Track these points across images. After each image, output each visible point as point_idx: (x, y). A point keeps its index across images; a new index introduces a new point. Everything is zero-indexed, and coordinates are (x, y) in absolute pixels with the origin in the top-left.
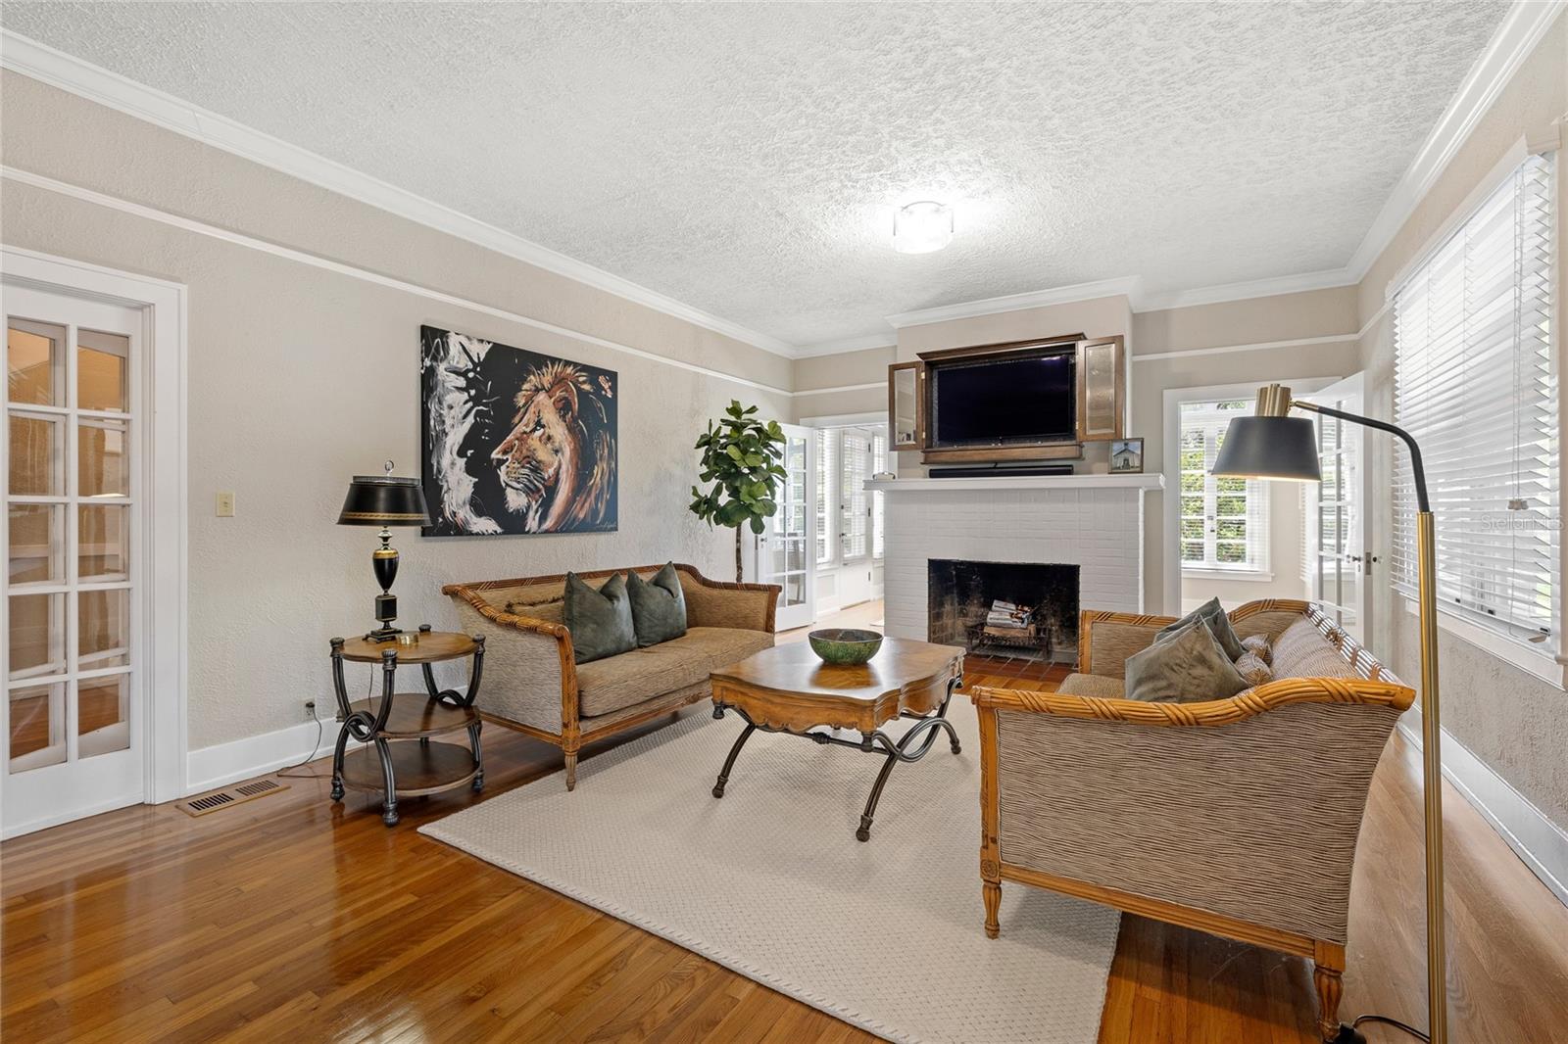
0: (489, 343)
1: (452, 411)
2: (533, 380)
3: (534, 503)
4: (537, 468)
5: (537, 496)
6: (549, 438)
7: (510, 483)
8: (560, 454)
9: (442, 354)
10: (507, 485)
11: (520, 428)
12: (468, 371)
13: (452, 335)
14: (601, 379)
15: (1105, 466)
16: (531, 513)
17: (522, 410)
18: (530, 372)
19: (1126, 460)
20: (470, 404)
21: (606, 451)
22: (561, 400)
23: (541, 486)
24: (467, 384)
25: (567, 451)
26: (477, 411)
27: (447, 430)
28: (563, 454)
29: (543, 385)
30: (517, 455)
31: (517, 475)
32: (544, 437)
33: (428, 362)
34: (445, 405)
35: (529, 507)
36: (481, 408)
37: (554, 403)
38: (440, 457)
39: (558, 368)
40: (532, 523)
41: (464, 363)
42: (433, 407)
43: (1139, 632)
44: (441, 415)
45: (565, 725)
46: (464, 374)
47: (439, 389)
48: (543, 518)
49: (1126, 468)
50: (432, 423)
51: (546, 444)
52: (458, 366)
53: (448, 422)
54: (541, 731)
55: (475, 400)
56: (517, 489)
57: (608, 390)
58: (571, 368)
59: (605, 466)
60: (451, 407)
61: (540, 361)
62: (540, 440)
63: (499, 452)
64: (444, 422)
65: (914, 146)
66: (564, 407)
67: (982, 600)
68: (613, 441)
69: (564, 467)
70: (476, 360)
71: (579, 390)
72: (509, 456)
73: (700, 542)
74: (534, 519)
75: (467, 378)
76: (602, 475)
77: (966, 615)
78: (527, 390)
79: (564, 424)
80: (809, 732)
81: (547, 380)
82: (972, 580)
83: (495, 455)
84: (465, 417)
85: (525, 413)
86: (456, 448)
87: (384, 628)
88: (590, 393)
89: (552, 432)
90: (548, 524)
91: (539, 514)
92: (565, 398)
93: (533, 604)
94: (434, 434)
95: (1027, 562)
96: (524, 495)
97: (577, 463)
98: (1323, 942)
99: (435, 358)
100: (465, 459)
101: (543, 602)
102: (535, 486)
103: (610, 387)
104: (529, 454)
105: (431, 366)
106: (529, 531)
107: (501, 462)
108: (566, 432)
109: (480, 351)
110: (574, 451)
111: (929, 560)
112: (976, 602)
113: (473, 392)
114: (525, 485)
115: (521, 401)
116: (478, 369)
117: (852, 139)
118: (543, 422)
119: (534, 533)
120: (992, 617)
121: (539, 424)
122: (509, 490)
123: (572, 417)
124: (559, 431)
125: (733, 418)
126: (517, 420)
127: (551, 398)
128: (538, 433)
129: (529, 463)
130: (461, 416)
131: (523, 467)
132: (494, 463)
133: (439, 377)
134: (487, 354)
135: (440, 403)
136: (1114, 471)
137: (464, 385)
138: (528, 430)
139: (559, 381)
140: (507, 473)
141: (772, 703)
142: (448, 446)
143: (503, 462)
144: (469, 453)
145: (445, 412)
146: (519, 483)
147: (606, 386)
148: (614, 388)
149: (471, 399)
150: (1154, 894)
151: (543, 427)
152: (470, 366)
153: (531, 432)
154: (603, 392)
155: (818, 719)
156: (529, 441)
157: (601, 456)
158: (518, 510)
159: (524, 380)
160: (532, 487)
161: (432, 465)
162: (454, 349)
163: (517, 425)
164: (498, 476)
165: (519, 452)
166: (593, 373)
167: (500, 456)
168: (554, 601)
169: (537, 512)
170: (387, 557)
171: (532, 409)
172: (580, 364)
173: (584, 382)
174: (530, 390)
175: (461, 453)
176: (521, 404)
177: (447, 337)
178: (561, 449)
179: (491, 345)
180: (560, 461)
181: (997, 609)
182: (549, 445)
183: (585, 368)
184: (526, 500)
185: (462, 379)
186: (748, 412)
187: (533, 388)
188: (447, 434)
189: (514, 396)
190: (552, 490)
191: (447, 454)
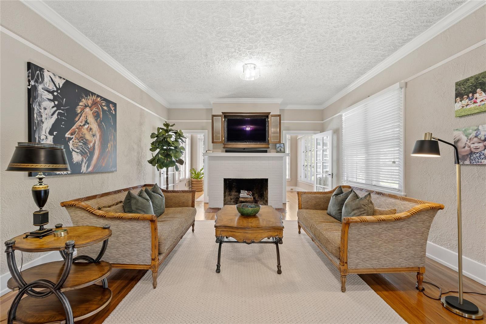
0: (64, 79)
1: (46, 111)
2: (83, 102)
3: (84, 159)
4: (86, 142)
5: (86, 156)
6: (91, 129)
7: (74, 149)
8: (95, 137)
9: (40, 80)
10: (73, 150)
11: (78, 124)
12: (54, 91)
13: (45, 71)
14: (111, 105)
15: (275, 151)
16: (83, 164)
17: (79, 115)
18: (83, 97)
19: (280, 149)
20: (55, 109)
21: (113, 137)
22: (95, 113)
23: (87, 151)
24: (53, 98)
25: (98, 135)
26: (59, 112)
27: (43, 121)
28: (96, 137)
29: (88, 105)
30: (77, 136)
31: (77, 146)
32: (88, 129)
33: (32, 83)
34: (42, 107)
35: (82, 161)
36: (60, 111)
37: (93, 113)
38: (39, 134)
39: (94, 98)
40: (84, 169)
41: (52, 87)
42: (35, 107)
43: (314, 196)
44: (40, 112)
45: (153, 260)
46: (52, 92)
47: (39, 98)
48: (88, 167)
49: (280, 151)
50: (35, 115)
51: (89, 132)
52: (49, 88)
53: (44, 116)
54: (137, 265)
55: (58, 107)
56: (77, 152)
57: (113, 111)
58: (99, 98)
59: (112, 143)
60: (45, 109)
61: (87, 93)
62: (87, 130)
63: (69, 134)
64: (41, 116)
65: (265, 45)
66: (96, 116)
67: (236, 190)
68: (115, 133)
69: (97, 143)
70: (58, 87)
71: (103, 109)
72: (74, 136)
73: (142, 175)
74: (85, 167)
75: (53, 95)
76: (111, 147)
77: (231, 195)
78: (81, 106)
79: (97, 123)
80: (262, 241)
81: (90, 102)
82: (233, 184)
83: (67, 135)
84: (53, 114)
85: (81, 116)
86: (48, 130)
87: (40, 230)
88: (107, 111)
89: (92, 126)
90: (90, 169)
91: (87, 164)
92: (97, 112)
93: (109, 207)
94: (36, 121)
95: (254, 178)
96: (80, 155)
97: (102, 141)
98: (421, 267)
99: (36, 81)
100: (53, 136)
101: (113, 205)
102: (85, 151)
103: (114, 110)
104: (82, 136)
105: (35, 85)
106: (82, 172)
107: (70, 139)
108: (98, 127)
109: (60, 83)
110: (100, 136)
111: (224, 179)
112: (234, 191)
113: (56, 103)
114: (81, 150)
115: (79, 110)
116: (59, 91)
117: (251, 36)
118: (88, 121)
119: (85, 173)
120: (241, 195)
121: (86, 122)
122: (74, 153)
123: (100, 120)
124: (94, 126)
125: (165, 128)
126: (77, 119)
127: (91, 110)
128: (86, 126)
129: (82, 140)
130: (50, 114)
131: (80, 142)
132: (67, 139)
133: (39, 92)
134: (63, 85)
135: (40, 105)
136: (277, 152)
137: (52, 99)
138: (82, 124)
139: (95, 103)
140: (73, 144)
141: (247, 233)
142: (44, 129)
143: (71, 139)
144: (55, 133)
145: (42, 111)
146: (78, 149)
147: (113, 109)
148: (115, 110)
149: (55, 106)
150: (387, 266)
151: (88, 124)
152: (55, 89)
153: (83, 125)
154: (112, 111)
155: (264, 236)
156: (82, 130)
157: (111, 139)
158: (78, 162)
159: (80, 101)
160: (84, 151)
161: (36, 138)
162: (47, 79)
163: (77, 122)
164: (69, 146)
165: (78, 135)
166: (108, 102)
167: (69, 136)
168: (117, 204)
169: (86, 163)
170: (43, 189)
171: (83, 115)
172: (103, 97)
173: (104, 106)
174: (83, 106)
175: (51, 133)
176: (79, 112)
177: (43, 72)
178: (96, 135)
179: (65, 80)
180: (95, 140)
181: (242, 193)
182: (91, 133)
183: (105, 100)
184: (81, 158)
185: (51, 95)
186: (172, 126)
187: (84, 105)
188: (43, 123)
189: (76, 107)
190: (92, 153)
191: (43, 133)
